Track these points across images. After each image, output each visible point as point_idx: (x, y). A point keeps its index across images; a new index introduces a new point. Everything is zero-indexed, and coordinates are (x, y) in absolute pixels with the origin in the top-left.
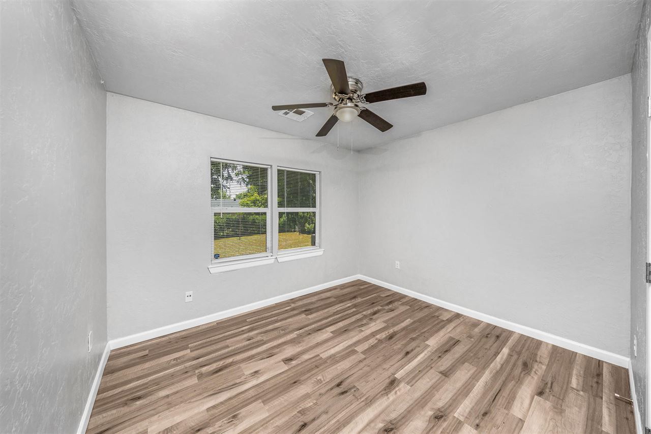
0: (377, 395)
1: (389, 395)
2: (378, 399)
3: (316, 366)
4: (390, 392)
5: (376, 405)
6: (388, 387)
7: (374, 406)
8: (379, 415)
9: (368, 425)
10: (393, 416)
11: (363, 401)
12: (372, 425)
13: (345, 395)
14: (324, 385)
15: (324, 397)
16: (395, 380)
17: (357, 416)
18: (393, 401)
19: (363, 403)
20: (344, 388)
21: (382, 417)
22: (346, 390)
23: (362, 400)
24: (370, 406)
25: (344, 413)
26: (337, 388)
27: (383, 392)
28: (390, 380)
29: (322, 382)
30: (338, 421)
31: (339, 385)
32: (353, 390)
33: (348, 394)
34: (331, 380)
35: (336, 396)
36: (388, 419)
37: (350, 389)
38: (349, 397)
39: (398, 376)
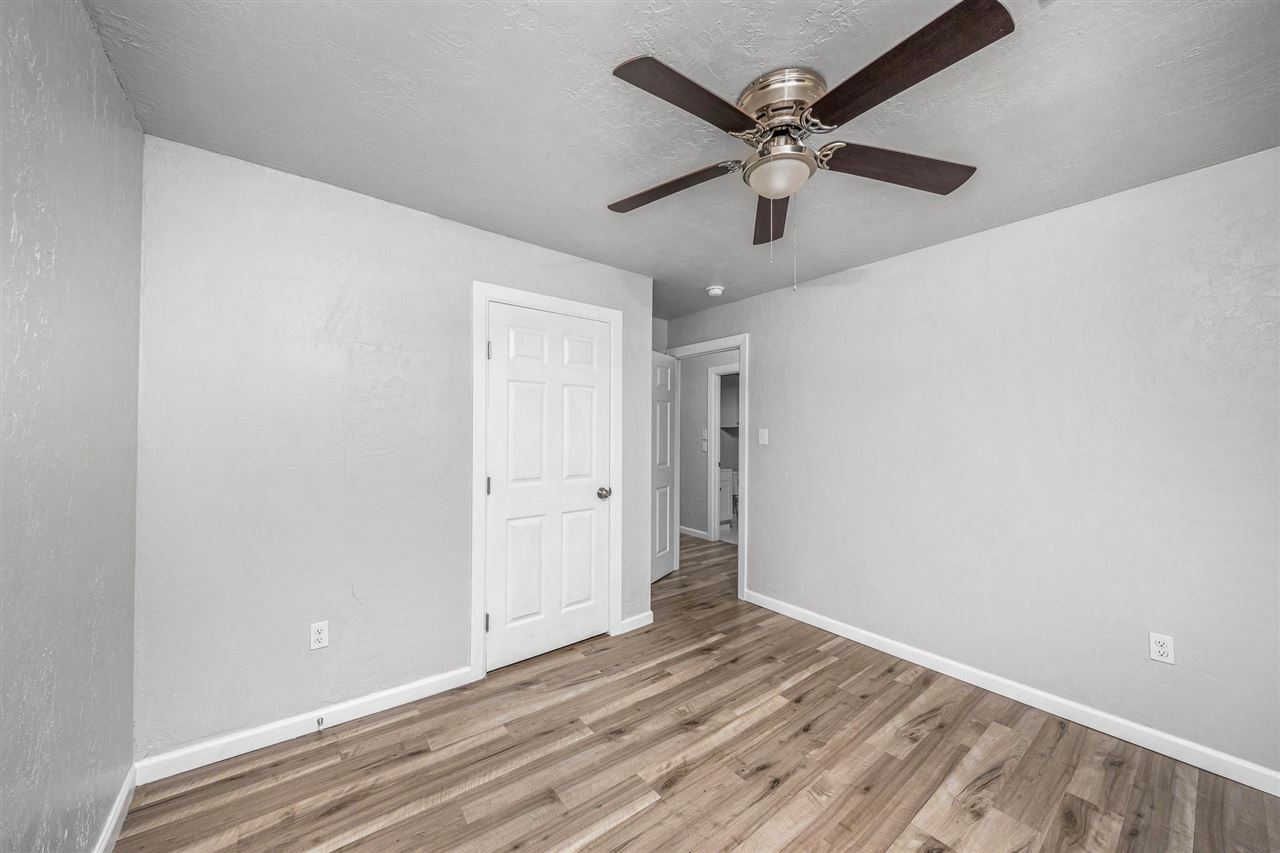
0: (702, 764)
1: (682, 761)
2: (703, 757)
3: (848, 829)
4: (678, 768)
5: (706, 750)
6: (681, 776)
7: (710, 748)
8: (702, 738)
9: (719, 729)
10: (683, 736)
11: (728, 754)
12: (713, 728)
13: (759, 764)
14: (806, 781)
15: (794, 762)
16: (663, 788)
17: (735, 737)
18: (678, 752)
19: (726, 752)
20: (764, 774)
21: (698, 736)
22: (761, 773)
23: (728, 757)
24: (716, 748)
25: (756, 741)
26: (778, 775)
27: (693, 766)
28: (673, 790)
29: (814, 788)
30: (761, 733)
31: (776, 782)
32: (747, 772)
33: (755, 766)
34: (795, 792)
35: (774, 764)
36: (690, 734)
37: (752, 774)
38: (753, 761)
39: (654, 797)
